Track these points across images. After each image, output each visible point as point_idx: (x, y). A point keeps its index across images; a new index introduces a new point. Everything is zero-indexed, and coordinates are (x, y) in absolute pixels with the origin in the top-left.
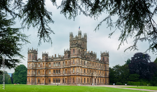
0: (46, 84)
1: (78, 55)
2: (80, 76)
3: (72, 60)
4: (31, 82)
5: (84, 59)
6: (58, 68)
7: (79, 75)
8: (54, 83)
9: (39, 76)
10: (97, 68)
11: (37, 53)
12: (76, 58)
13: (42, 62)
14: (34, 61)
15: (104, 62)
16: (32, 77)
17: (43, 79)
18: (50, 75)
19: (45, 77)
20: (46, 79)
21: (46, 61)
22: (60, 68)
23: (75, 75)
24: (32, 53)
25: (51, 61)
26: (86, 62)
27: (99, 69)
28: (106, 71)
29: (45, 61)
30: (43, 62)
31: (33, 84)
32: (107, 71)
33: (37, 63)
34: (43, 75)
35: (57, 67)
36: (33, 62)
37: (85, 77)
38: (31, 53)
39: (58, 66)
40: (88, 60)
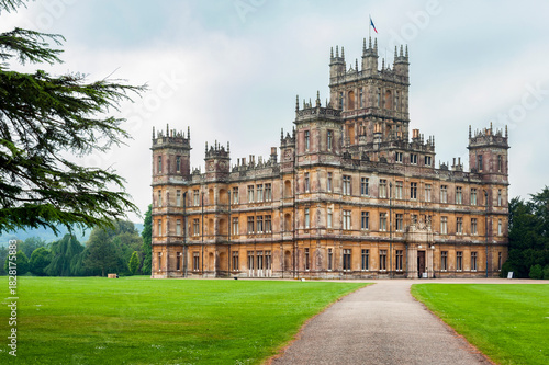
0: (220, 273)
1: (321, 153)
2: (334, 239)
3: (300, 174)
4: (166, 265)
5: (362, 167)
6: (264, 207)
7: (326, 239)
8: (251, 272)
9: (196, 242)
10: (437, 206)
11: (189, 149)
12: (315, 165)
13: (207, 183)
14: (174, 180)
15: (481, 176)
16: (169, 245)
17: (211, 254)
18: (237, 237)
19: (218, 244)
20: (221, 254)
21: (217, 182)
22: (272, 210)
23: (310, 239)
24: (166, 147)
25: (239, 181)
26: (374, 180)
27: (452, 208)
28: (489, 214)
29: (214, 179)
30: (209, 186)
31: (174, 274)
32: (497, 214)
33: (190, 191)
34: (209, 237)
35: (261, 204)
36: (170, 184)
37: (365, 247)
38: (162, 148)
39: (265, 202)
40: (385, 173)
